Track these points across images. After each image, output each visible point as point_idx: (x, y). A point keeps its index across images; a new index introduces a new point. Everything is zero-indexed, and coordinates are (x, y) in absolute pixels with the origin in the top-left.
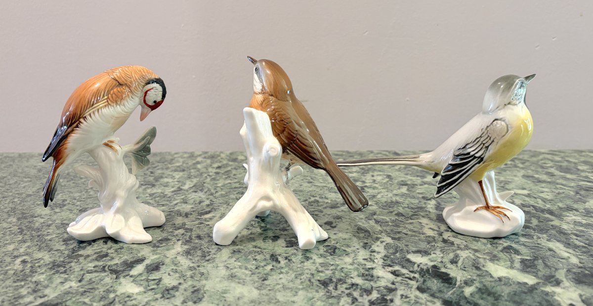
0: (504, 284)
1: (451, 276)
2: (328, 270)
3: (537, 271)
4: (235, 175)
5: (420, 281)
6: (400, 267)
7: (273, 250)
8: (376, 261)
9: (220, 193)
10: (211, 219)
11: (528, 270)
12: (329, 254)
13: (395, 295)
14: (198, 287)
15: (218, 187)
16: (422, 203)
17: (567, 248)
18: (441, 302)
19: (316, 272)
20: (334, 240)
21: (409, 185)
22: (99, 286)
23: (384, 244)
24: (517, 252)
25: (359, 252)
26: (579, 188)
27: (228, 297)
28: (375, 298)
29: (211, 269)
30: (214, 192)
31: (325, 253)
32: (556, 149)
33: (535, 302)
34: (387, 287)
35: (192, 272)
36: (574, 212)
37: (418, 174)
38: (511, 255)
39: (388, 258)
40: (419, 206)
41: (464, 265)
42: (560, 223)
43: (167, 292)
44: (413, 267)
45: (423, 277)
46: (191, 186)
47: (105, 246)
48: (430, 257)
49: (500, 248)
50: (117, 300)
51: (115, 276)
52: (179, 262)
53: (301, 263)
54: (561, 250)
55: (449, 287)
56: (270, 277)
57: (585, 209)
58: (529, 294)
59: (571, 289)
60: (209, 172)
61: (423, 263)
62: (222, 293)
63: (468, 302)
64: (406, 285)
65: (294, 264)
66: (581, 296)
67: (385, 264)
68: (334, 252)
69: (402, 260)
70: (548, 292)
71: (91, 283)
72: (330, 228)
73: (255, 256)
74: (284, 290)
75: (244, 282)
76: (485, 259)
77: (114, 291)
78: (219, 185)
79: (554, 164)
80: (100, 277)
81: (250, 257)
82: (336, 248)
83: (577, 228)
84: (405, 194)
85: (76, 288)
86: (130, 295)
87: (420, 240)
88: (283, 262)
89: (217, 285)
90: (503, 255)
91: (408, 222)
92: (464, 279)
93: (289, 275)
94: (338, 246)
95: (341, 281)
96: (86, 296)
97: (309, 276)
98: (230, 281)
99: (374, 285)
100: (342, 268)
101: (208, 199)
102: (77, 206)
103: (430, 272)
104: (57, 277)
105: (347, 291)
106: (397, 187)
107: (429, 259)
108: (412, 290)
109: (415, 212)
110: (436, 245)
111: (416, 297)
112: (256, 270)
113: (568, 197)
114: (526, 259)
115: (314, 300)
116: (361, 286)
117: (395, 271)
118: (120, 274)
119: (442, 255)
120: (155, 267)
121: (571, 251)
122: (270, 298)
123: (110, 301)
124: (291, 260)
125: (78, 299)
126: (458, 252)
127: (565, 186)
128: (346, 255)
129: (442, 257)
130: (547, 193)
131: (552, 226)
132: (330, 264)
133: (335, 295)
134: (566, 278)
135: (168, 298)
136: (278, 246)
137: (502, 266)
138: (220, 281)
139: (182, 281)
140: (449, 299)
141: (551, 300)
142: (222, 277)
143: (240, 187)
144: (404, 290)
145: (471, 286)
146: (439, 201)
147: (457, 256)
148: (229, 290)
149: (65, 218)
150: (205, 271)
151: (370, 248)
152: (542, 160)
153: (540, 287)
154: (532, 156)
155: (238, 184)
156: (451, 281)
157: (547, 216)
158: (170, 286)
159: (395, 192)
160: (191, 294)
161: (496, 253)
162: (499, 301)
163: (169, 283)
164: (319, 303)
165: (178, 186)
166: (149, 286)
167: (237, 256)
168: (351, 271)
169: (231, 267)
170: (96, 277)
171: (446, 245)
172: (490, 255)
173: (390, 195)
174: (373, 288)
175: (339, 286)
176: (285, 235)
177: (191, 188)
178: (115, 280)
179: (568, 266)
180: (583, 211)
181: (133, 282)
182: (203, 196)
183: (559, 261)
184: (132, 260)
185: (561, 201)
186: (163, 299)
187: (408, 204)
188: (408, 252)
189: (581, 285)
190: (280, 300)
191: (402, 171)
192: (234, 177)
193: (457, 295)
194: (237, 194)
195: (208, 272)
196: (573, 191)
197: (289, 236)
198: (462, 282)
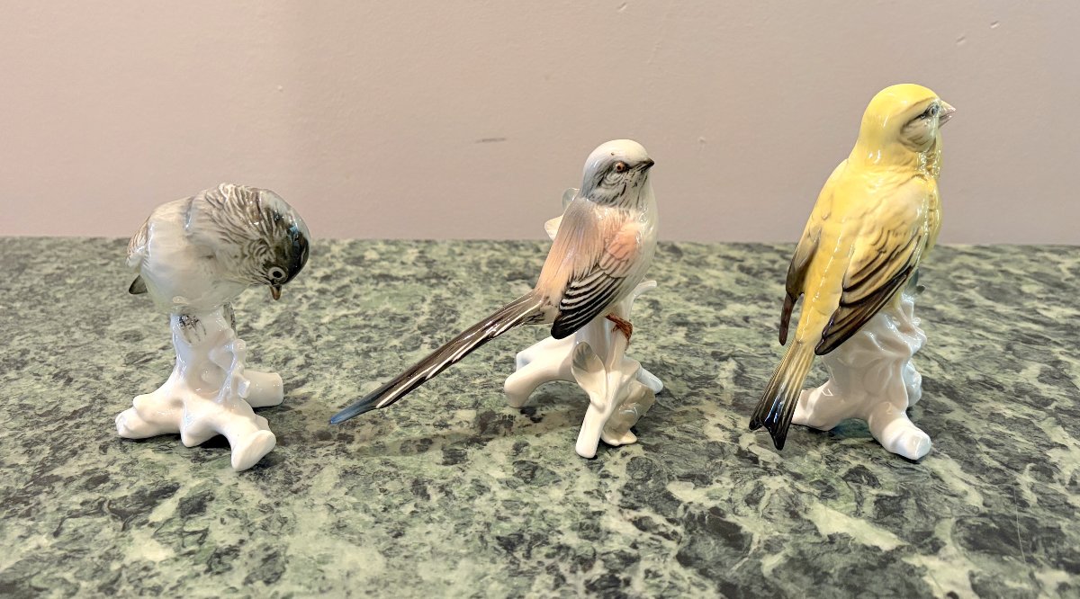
0: (837, 550)
1: (742, 532)
2: (517, 515)
3: (903, 522)
4: (356, 297)
5: (685, 541)
6: (652, 510)
7: (419, 470)
8: (608, 496)
9: (325, 339)
10: (303, 399)
11: (885, 520)
12: (522, 481)
13: (634, 571)
14: (275, 549)
15: (322, 324)
16: (710, 368)
17: (967, 471)
18: (716, 586)
19: (495, 519)
20: (535, 449)
21: (692, 324)
22: (92, 546)
23: (628, 458)
24: (873, 481)
25: (578, 477)
26: (1014, 338)
27: (329, 571)
28: (598, 577)
29: (300, 510)
30: (315, 336)
31: (515, 479)
32: (987, 245)
33: (888, 588)
34: (622, 554)
35: (264, 517)
36: (996, 391)
37: (712, 299)
38: (859, 488)
39: (632, 490)
40: (704, 373)
41: (769, 507)
42: (964, 417)
43: (217, 560)
44: (675, 511)
45: (690, 532)
46: (271, 321)
47: (104, 458)
48: (710, 488)
49: (842, 472)
50: (124, 575)
51: (121, 524)
52: (242, 495)
53: (468, 500)
54: (954, 476)
55: (736, 556)
56: (409, 530)
57: (1016, 385)
58: (879, 570)
59: (956, 562)
60: (305, 289)
61: (696, 504)
62: (319, 562)
63: (766, 587)
64: (658, 550)
65: (455, 503)
66: (972, 575)
67: (624, 505)
68: (532, 476)
69: (657, 494)
70: (915, 566)
71: (76, 539)
72: (530, 422)
73: (385, 483)
74: (433, 557)
75: (360, 539)
76: (810, 494)
77: (120, 557)
78: (325, 320)
79: (978, 280)
80: (93, 526)
81: (374, 485)
82: (536, 468)
83: (994, 428)
84: (681, 345)
85: (48, 550)
86: (148, 565)
87: (695, 451)
88: (435, 497)
89: (310, 545)
90: (846, 487)
91: (678, 410)
92: (766, 537)
93: (444, 525)
94: (540, 462)
95: (540, 539)
96: (68, 566)
97: (481, 528)
98: (334, 536)
99: (600, 550)
100: (545, 511)
101: (301, 352)
102: (50, 365)
103: (706, 522)
104: (13, 524)
105: (548, 562)
106: (668, 330)
107: (708, 494)
108: (668, 560)
109: (694, 388)
110: (724, 462)
111: (673, 575)
112: (384, 514)
113: (990, 357)
114: (887, 497)
115: (486, 578)
116: (575, 551)
117: (641, 519)
118: (132, 520)
119: (732, 486)
120: (195, 506)
121: (972, 479)
122: (406, 574)
123: (112, 577)
124: (451, 492)
125: (53, 573)
126: (764, 479)
127: (989, 332)
128: (555, 482)
129: (732, 490)
130: (950, 348)
131: (948, 423)
132: (522, 503)
133: (525, 570)
134: (952, 537)
135: (218, 573)
136: (429, 462)
137: (841, 511)
138: (317, 537)
139: (245, 536)
140: (731, 581)
141: (916, 584)
142: (320, 529)
143: (365, 326)
144: (653, 559)
145: (776, 553)
146: (742, 362)
147: (759, 488)
148: (332, 557)
149: (26, 392)
150: (288, 515)
151: (600, 469)
152: (956, 269)
153: (902, 556)
154: (940, 260)
155: (362, 317)
156: (741, 542)
157: (944, 400)
158: (223, 546)
159: (662, 341)
160: (261, 563)
161: (833, 481)
162: (823, 585)
163: (222, 539)
164: (495, 586)
165: (245, 320)
166: (183, 546)
167: (351, 482)
168: (558, 517)
169: (338, 508)
170: (85, 526)
171: (743, 464)
172: (824, 486)
173: (652, 347)
174: (597, 555)
175: (534, 550)
176: (444, 437)
177: (269, 326)
178: (121, 534)
179: (960, 511)
180: (1013, 389)
181: (153, 537)
182: (293, 346)
183: (946, 500)
184: (154, 488)
185: (975, 367)
186: (209, 575)
187: (682, 370)
188: (670, 478)
189: (976, 552)
190: (424, 578)
191: (682, 291)
192: (355, 301)
193: (749, 572)
194: (358, 341)
195: (295, 516)
196: (1001, 343)
197: (450, 439)
198: (762, 545)
